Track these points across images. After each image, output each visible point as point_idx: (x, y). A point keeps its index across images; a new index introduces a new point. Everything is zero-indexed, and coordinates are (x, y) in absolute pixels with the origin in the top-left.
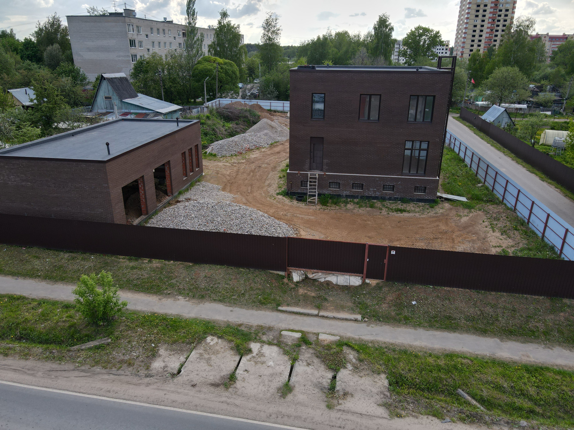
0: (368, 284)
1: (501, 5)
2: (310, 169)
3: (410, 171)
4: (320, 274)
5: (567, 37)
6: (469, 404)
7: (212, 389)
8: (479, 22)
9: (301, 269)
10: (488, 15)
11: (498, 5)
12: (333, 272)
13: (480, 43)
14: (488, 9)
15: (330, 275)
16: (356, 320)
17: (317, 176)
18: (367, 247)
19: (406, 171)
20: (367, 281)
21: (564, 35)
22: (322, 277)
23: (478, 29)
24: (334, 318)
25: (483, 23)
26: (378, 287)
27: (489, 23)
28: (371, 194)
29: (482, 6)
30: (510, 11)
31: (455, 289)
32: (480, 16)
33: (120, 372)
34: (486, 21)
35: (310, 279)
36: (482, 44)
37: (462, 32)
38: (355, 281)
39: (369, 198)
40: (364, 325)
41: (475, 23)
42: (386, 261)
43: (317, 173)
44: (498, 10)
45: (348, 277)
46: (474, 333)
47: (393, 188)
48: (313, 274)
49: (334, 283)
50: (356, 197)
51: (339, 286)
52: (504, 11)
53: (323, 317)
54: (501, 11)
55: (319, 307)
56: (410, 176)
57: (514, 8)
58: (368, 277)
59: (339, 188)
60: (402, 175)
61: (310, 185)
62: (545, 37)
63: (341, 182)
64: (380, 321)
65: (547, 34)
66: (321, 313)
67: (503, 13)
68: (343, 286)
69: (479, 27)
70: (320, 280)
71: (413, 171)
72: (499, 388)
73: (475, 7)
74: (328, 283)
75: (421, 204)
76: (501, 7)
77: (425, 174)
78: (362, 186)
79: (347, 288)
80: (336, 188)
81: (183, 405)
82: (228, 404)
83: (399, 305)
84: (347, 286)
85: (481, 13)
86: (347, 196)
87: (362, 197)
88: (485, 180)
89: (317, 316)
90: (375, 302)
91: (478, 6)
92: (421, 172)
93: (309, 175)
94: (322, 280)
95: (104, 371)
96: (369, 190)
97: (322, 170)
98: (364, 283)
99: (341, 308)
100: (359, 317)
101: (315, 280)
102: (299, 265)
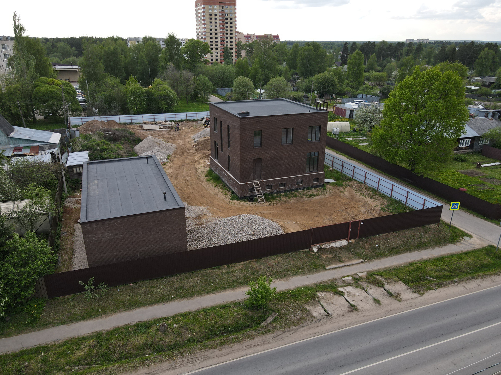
0: (351, 242)
1: (227, 15)
2: (254, 179)
3: (309, 171)
4: (327, 244)
5: (267, 37)
6: (433, 281)
7: (351, 313)
8: (213, 28)
9: (317, 244)
10: (219, 23)
11: (224, 15)
12: (333, 241)
13: (217, 44)
14: (218, 17)
15: (332, 243)
16: (362, 262)
17: (259, 183)
18: (350, 223)
19: (307, 171)
20: (350, 241)
21: (265, 35)
22: (328, 246)
23: (213, 32)
24: (353, 264)
25: (216, 28)
26: (357, 243)
27: (220, 28)
28: (291, 188)
29: (213, 15)
30: (233, 19)
31: (387, 234)
32: (213, 23)
33: (305, 324)
34: (218, 27)
35: (322, 248)
36: (219, 43)
37: (202, 34)
38: (344, 243)
39: (289, 191)
40: (367, 263)
41: (211, 28)
42: (359, 228)
43: (258, 181)
44: (225, 19)
45: (340, 242)
46: (407, 252)
47: (301, 182)
48: (323, 245)
49: (335, 247)
50: (282, 192)
51: (338, 248)
52: (229, 19)
53: (348, 265)
54: (227, 19)
55: (341, 262)
56: (310, 173)
57: (235, 17)
58: (350, 239)
59: (271, 188)
60: (306, 174)
61: (257, 190)
62: (253, 37)
63: (273, 184)
64: (371, 259)
65: (254, 34)
66: (346, 264)
67: (229, 21)
68: (339, 247)
69: (214, 31)
70: (327, 247)
71: (311, 170)
72: (437, 271)
73: (208, 15)
74: (332, 248)
75: (317, 188)
76: (226, 16)
77: (318, 170)
78: (284, 185)
79: (342, 248)
80: (270, 189)
81: (351, 324)
82: (366, 316)
83: (373, 249)
84: (342, 247)
85: (213, 20)
86: (277, 193)
87: (285, 191)
88: (333, 166)
89: (345, 266)
90: (362, 251)
91: (211, 15)
92: (315, 170)
93: (254, 185)
94: (328, 247)
95: (298, 327)
96: (289, 186)
97: (260, 179)
98: (349, 243)
99: (350, 259)
100: (362, 260)
101: (324, 248)
102: (315, 243)
